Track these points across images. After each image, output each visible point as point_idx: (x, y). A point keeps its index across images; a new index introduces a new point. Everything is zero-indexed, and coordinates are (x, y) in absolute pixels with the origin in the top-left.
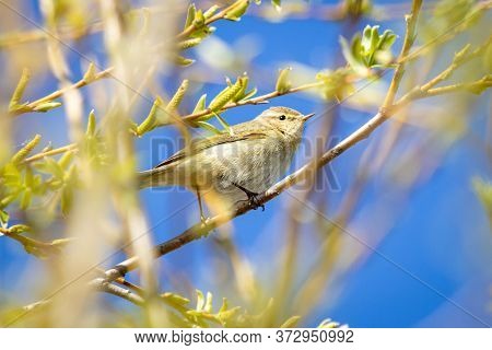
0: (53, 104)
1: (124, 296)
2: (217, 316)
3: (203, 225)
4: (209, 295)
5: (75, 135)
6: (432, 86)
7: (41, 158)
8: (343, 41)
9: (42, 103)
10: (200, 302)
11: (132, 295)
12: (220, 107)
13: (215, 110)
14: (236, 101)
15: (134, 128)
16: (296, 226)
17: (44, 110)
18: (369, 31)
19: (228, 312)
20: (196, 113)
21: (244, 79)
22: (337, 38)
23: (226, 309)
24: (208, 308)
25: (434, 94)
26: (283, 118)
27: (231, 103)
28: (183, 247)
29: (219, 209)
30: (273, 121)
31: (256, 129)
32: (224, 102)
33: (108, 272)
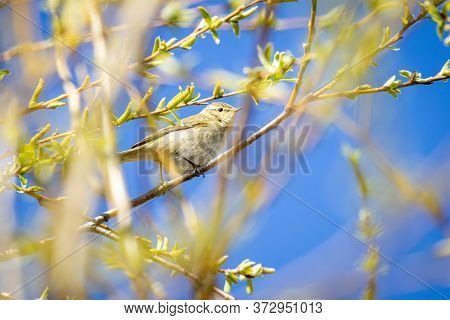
0: (60, 103)
1: (108, 236)
2: (171, 254)
3: (161, 187)
4: (166, 239)
5: (75, 123)
6: (321, 93)
7: (49, 141)
8: (259, 49)
9: (52, 103)
10: (159, 243)
11: (112, 235)
12: (174, 106)
13: (171, 109)
14: (186, 102)
15: (115, 120)
16: (224, 181)
17: (53, 108)
18: (278, 56)
19: (179, 251)
20: (157, 110)
21: (191, 88)
22: (255, 47)
23: (177, 249)
24: (165, 247)
25: (322, 98)
26: (221, 110)
27: (182, 104)
28: (147, 202)
29: (175, 175)
30: (214, 112)
31: (201, 120)
32: (177, 104)
33: (97, 219)
